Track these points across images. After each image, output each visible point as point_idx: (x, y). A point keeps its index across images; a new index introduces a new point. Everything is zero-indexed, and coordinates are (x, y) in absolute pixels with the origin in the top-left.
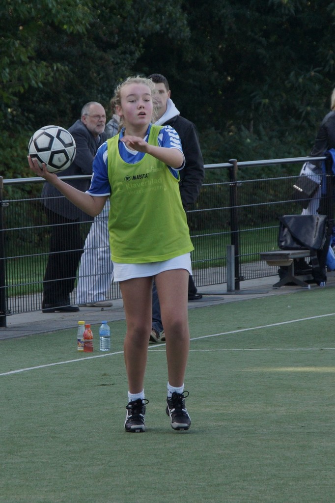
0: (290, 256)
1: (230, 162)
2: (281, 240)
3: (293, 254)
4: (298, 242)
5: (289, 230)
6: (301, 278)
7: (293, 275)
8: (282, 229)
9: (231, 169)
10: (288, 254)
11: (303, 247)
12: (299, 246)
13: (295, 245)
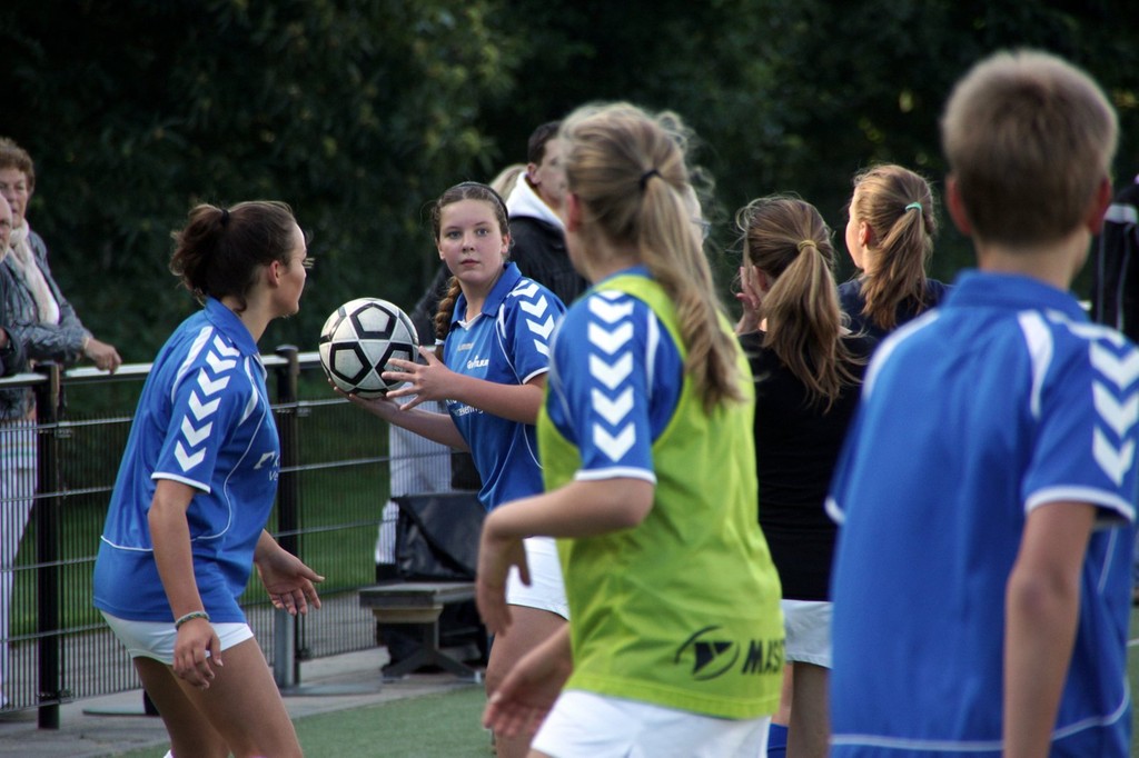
0: (437, 598)
1: (281, 354)
2: (401, 554)
3: (444, 592)
4: (447, 560)
5: (422, 531)
6: (453, 654)
7: (436, 645)
8: (404, 526)
9: (284, 371)
10: (434, 593)
11: (459, 575)
12: (449, 572)
13: (438, 569)
